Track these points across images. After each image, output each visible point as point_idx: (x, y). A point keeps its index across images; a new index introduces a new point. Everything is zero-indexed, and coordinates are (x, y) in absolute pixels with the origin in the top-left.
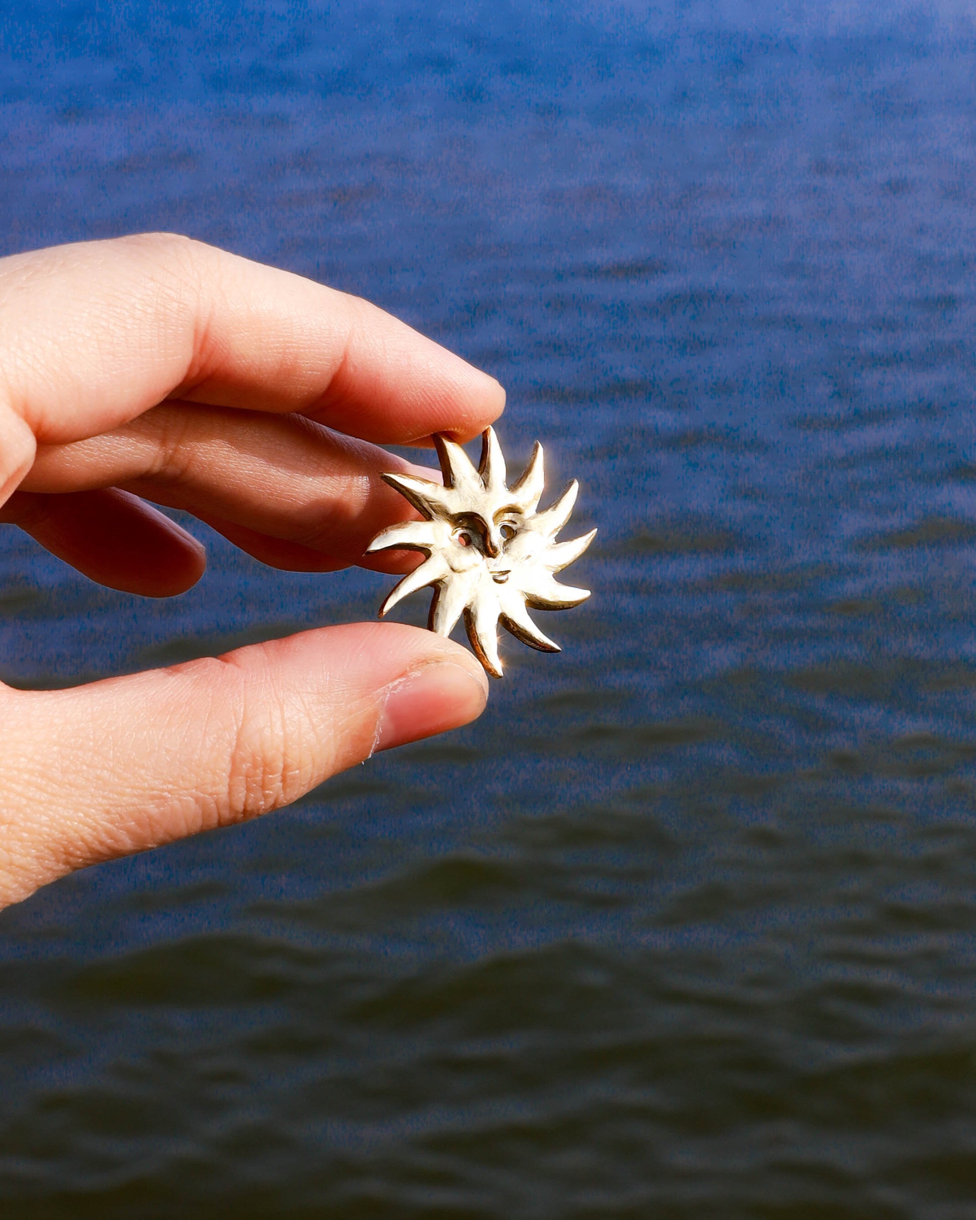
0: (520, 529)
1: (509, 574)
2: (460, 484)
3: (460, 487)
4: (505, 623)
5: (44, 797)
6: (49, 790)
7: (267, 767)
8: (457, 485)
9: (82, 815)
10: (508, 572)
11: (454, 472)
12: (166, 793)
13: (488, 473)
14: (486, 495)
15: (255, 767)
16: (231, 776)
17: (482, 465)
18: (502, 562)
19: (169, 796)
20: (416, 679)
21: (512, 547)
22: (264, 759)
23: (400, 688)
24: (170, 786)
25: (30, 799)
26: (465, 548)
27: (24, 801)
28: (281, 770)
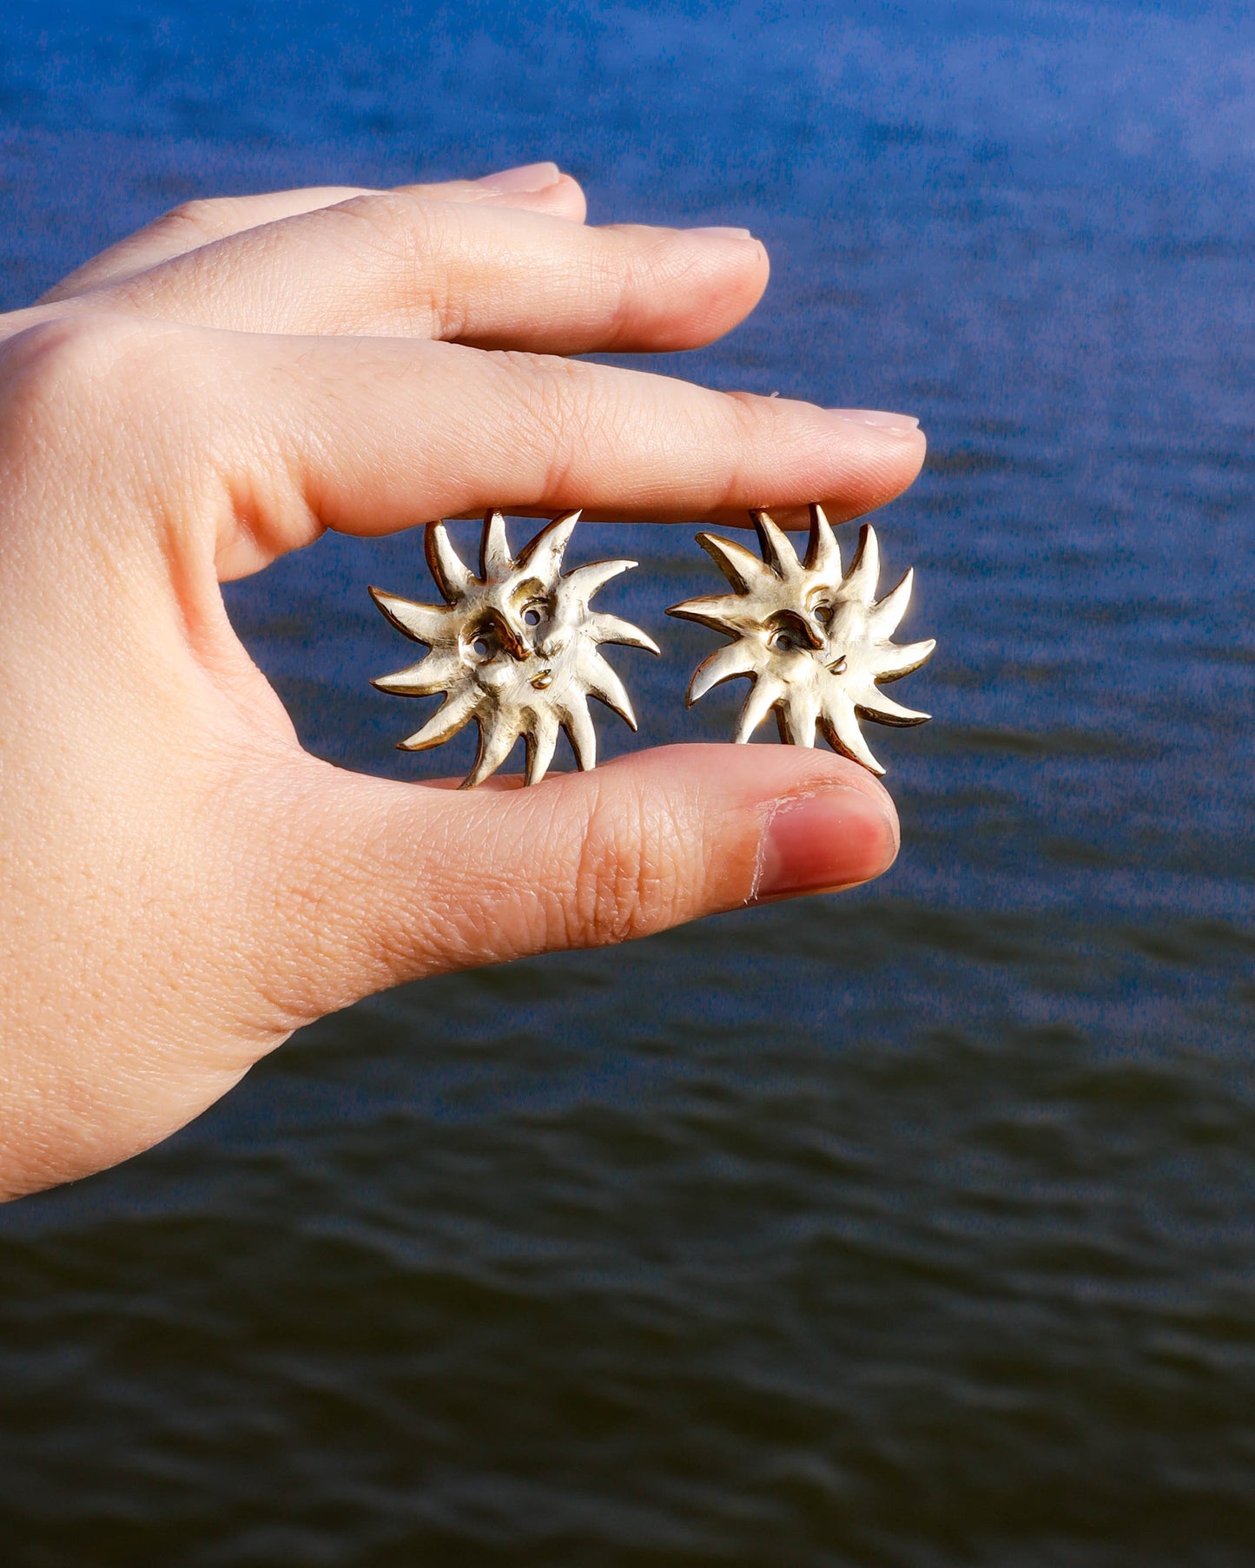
0: (834, 605)
1: (845, 660)
2: (754, 585)
3: (756, 588)
4: (862, 713)
5: (364, 875)
6: (370, 868)
7: (621, 865)
8: (751, 587)
9: (404, 900)
10: (843, 658)
11: (742, 575)
12: (505, 884)
13: (777, 559)
14: (787, 585)
15: (607, 863)
16: (580, 872)
17: (768, 555)
18: (832, 650)
19: (508, 886)
20: (809, 799)
21: (836, 629)
22: (618, 854)
23: (789, 808)
24: (511, 875)
25: (346, 877)
26: (788, 652)
27: (340, 878)
28: (637, 874)
